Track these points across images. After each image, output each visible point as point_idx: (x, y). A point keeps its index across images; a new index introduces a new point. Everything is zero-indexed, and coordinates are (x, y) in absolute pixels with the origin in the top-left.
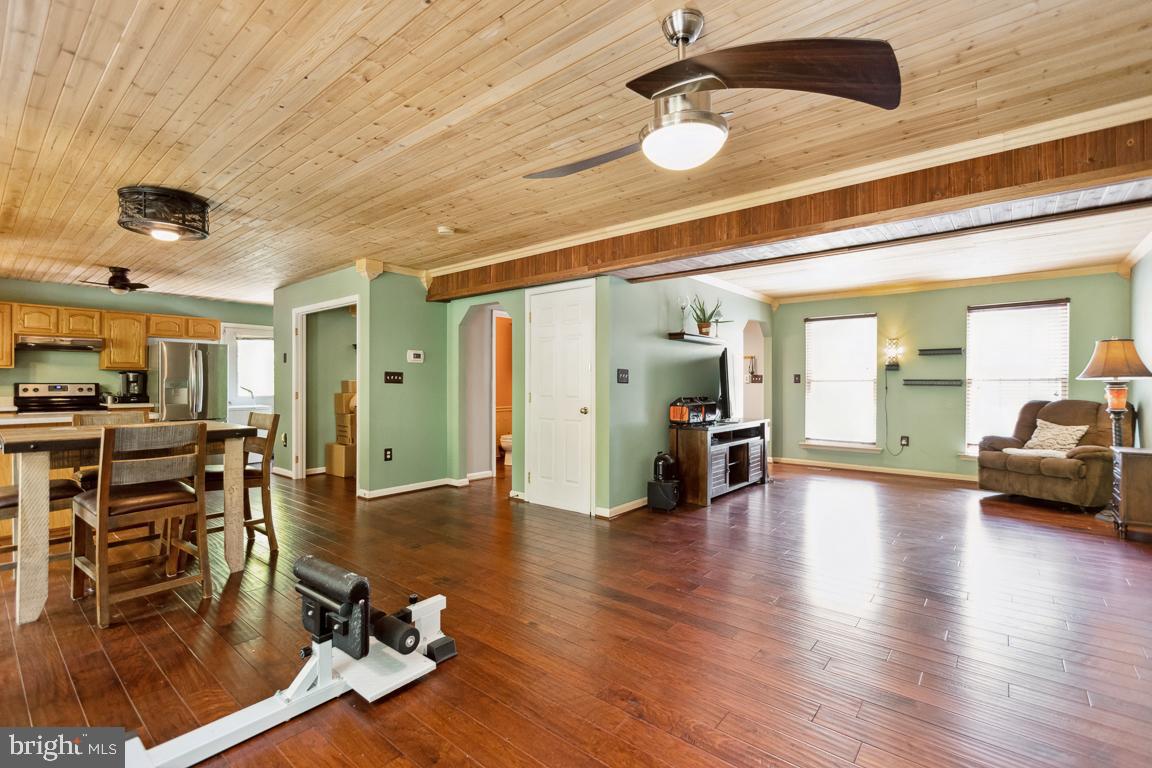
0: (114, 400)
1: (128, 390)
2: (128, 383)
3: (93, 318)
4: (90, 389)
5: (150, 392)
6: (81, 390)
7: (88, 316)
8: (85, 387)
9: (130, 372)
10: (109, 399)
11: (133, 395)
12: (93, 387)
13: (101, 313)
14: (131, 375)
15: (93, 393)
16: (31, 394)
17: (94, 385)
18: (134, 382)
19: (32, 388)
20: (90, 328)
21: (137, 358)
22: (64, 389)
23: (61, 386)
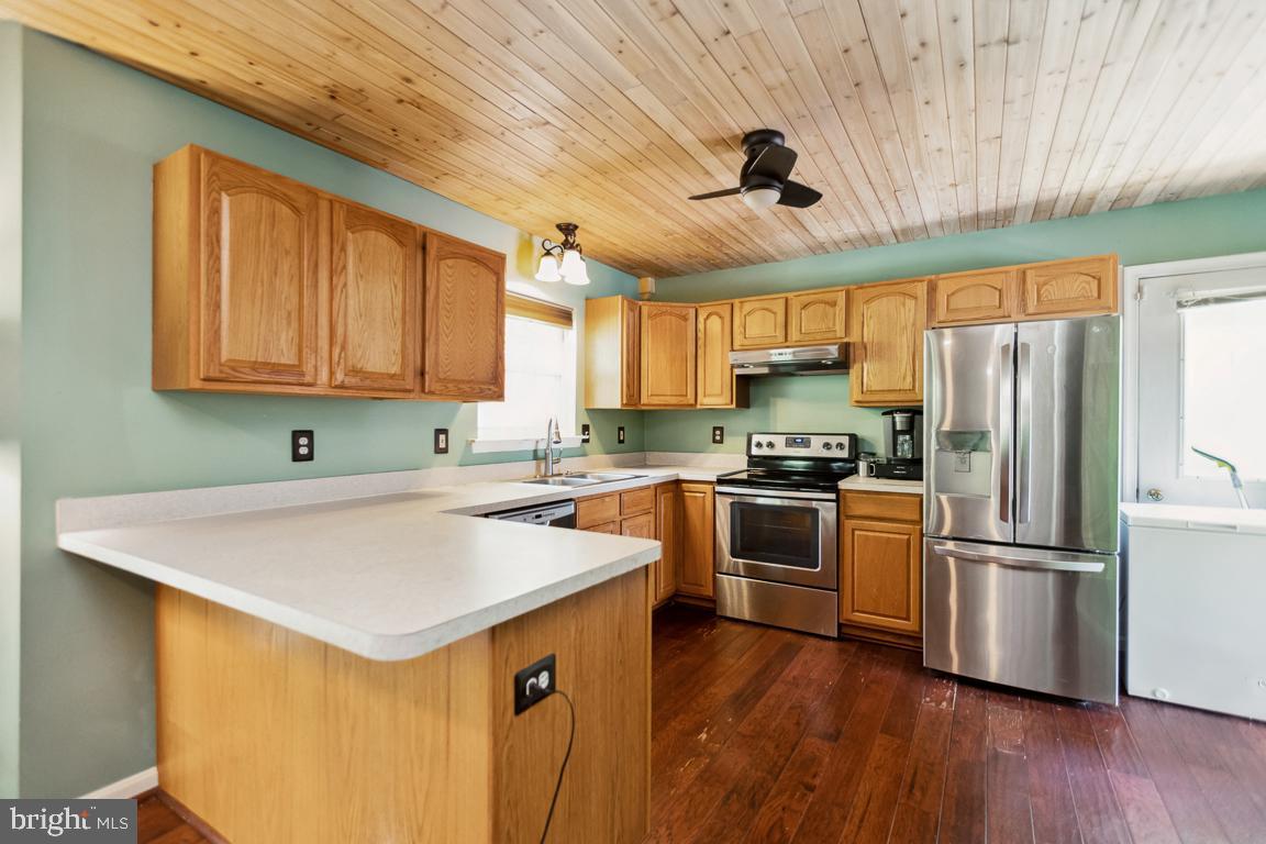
0: (871, 472)
1: (894, 453)
2: (896, 433)
3: (834, 304)
4: (840, 446)
6: (827, 446)
7: (827, 303)
8: (834, 441)
9: (896, 411)
10: (862, 467)
11: (904, 461)
12: (845, 440)
13: (848, 293)
14: (899, 418)
15: (845, 454)
16: (765, 451)
17: (847, 437)
18: (903, 432)
19: (764, 439)
20: (831, 326)
21: (909, 379)
22: (806, 444)
23: (802, 439)
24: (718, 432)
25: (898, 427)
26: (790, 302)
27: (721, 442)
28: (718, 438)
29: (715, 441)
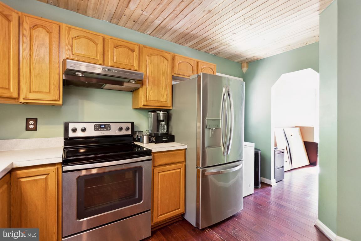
0: (149, 141)
1: (158, 131)
2: (158, 121)
3: (133, 51)
4: (127, 128)
5: (173, 132)
6: (120, 129)
7: (129, 49)
8: (124, 126)
9: (160, 110)
10: (145, 139)
11: (163, 134)
12: (129, 125)
13: (139, 47)
14: (161, 114)
15: (129, 132)
16: (79, 134)
17: (130, 124)
18: (163, 121)
19: (79, 126)
20: (131, 62)
21: (165, 96)
22: (107, 128)
23: (105, 125)
24: (31, 122)
25: (161, 119)
26: (106, 40)
27: (35, 129)
28: (31, 126)
29: (27, 129)
